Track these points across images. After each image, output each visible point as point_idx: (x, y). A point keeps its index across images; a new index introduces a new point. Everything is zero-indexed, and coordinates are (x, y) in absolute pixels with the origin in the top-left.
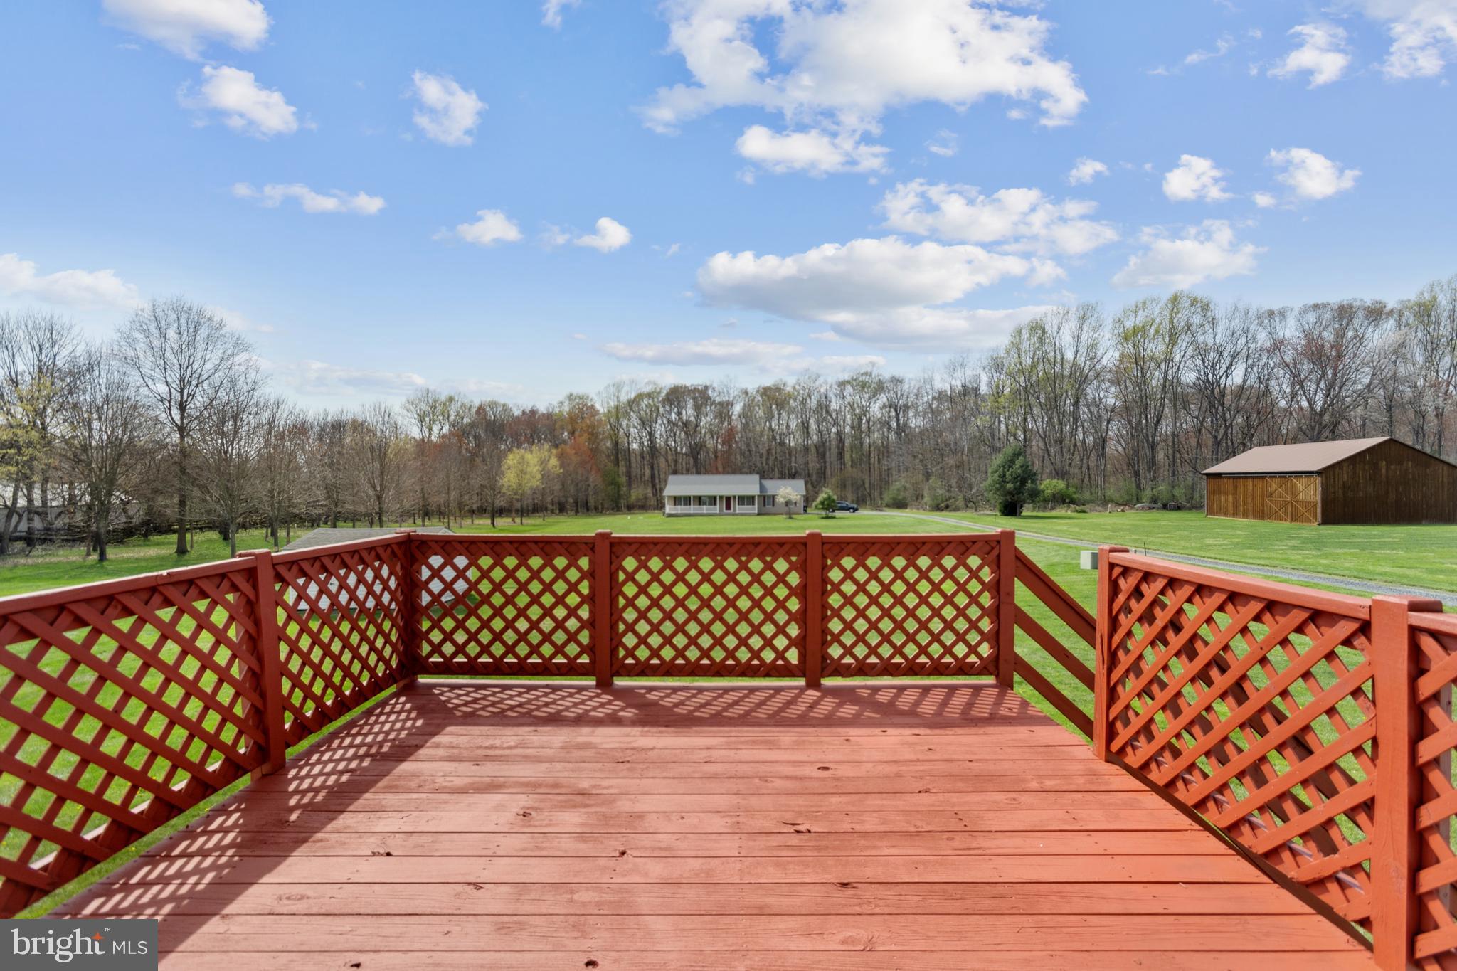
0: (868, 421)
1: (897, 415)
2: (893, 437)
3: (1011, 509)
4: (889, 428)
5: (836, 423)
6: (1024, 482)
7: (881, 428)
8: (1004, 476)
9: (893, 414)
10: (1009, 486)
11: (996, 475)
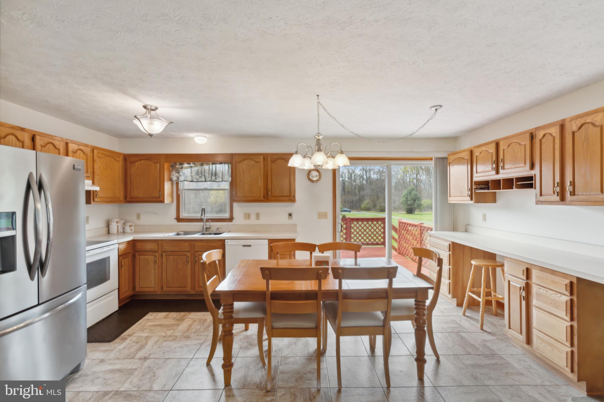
0: (355, 176)
1: (366, 173)
2: (364, 182)
3: (410, 211)
4: (363, 179)
5: (342, 177)
6: (415, 201)
7: (360, 178)
8: (407, 198)
9: (365, 173)
10: (409, 202)
11: (404, 198)
